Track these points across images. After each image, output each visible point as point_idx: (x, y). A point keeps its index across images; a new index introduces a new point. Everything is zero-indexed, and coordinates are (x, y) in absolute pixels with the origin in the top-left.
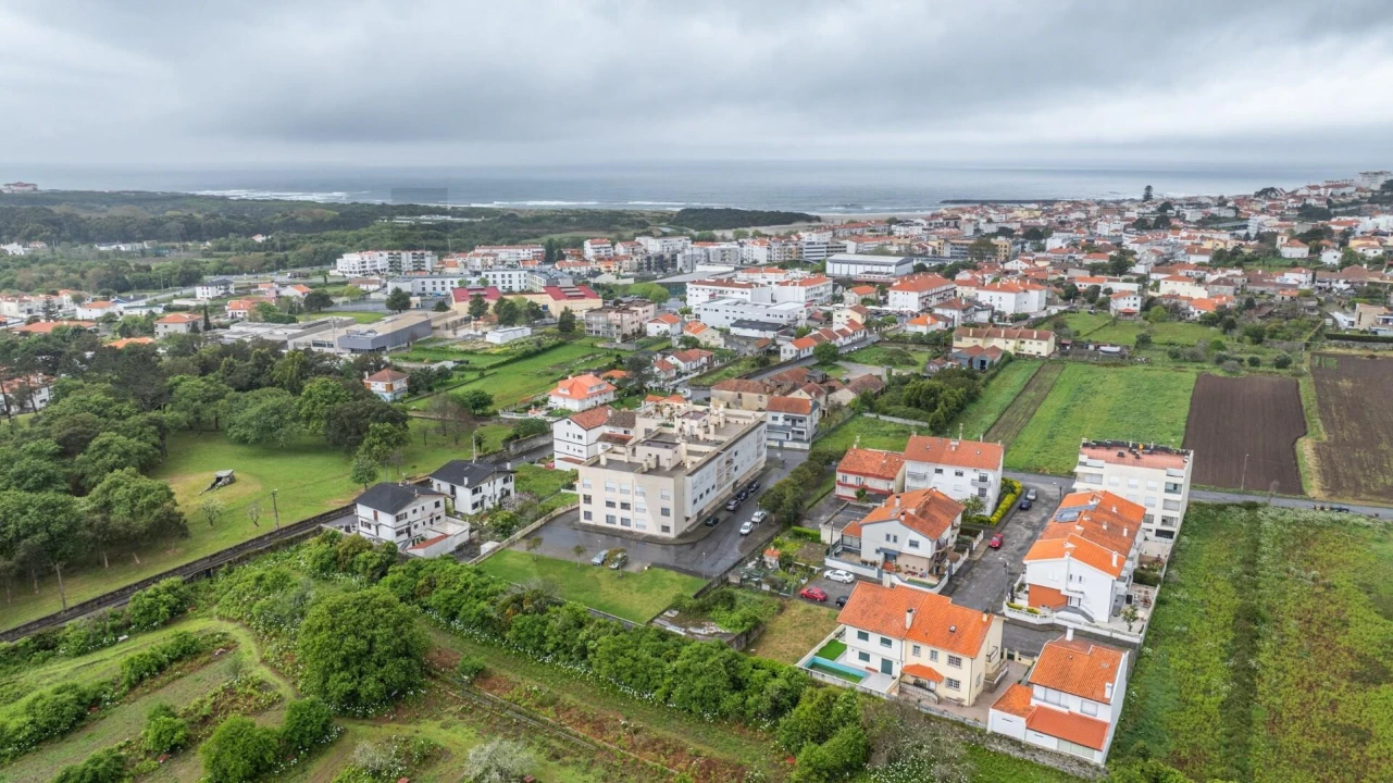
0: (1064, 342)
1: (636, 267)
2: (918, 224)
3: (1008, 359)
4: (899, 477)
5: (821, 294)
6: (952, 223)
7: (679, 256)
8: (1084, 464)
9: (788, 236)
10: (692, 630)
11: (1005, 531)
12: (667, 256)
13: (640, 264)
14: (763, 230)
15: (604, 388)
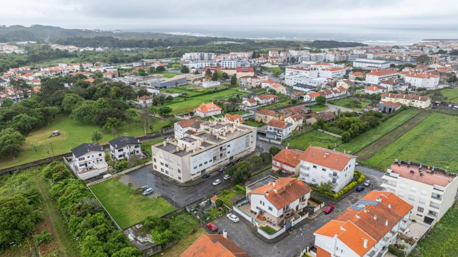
0: (437, 102)
1: (283, 61)
2: (404, 48)
3: (404, 108)
4: (298, 166)
5: (339, 75)
6: (420, 48)
7: (299, 58)
8: (388, 174)
9: (349, 52)
10: (138, 238)
11: (339, 203)
12: (296, 58)
13: (285, 60)
14: (340, 49)
15: (216, 109)
